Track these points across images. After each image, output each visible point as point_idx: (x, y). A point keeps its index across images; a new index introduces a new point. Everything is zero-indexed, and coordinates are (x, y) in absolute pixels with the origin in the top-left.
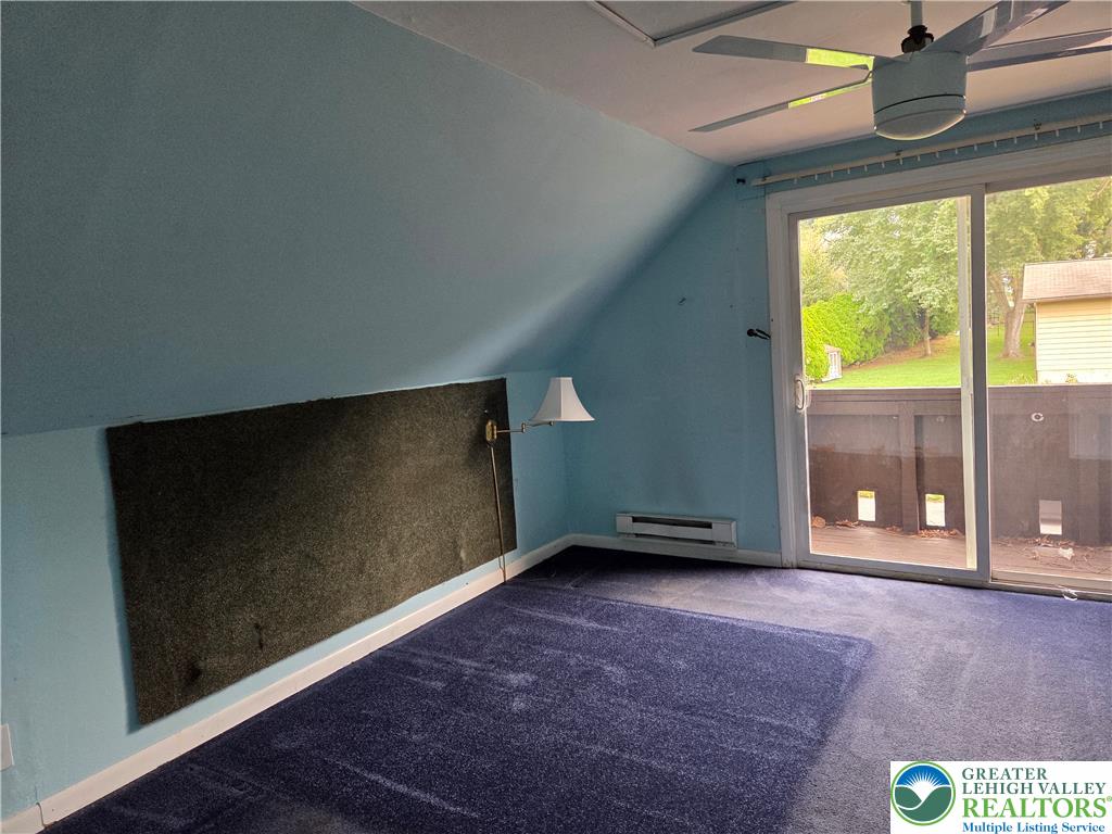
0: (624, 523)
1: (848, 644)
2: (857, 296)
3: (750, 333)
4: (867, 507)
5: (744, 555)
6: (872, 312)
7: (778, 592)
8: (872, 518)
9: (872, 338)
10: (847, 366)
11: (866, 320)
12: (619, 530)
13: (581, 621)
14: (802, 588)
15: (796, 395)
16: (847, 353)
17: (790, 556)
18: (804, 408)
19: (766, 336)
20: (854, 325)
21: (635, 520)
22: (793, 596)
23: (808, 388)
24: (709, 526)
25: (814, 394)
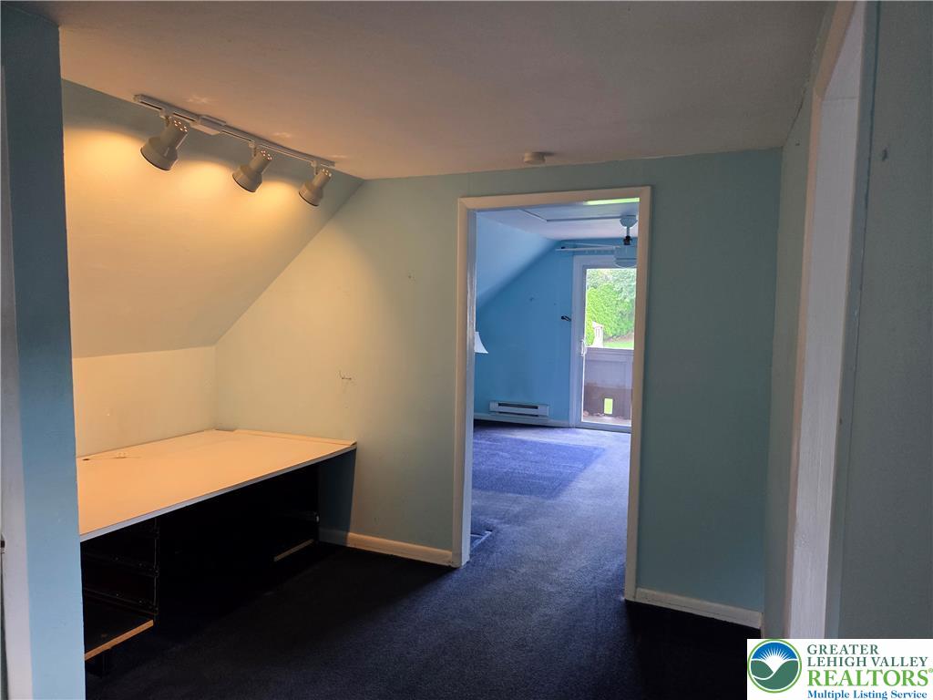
0: (494, 406)
1: (595, 449)
2: (617, 287)
3: (563, 318)
4: (608, 405)
5: (551, 422)
6: (627, 300)
7: (568, 435)
8: (611, 413)
9: (626, 319)
10: (606, 339)
11: (622, 305)
12: (491, 409)
13: (483, 441)
14: (577, 433)
15: (581, 348)
16: (608, 330)
17: (572, 422)
18: (584, 353)
19: (570, 320)
20: (614, 307)
21: (500, 405)
22: (574, 436)
23: (586, 346)
24: (536, 408)
25: (589, 349)
